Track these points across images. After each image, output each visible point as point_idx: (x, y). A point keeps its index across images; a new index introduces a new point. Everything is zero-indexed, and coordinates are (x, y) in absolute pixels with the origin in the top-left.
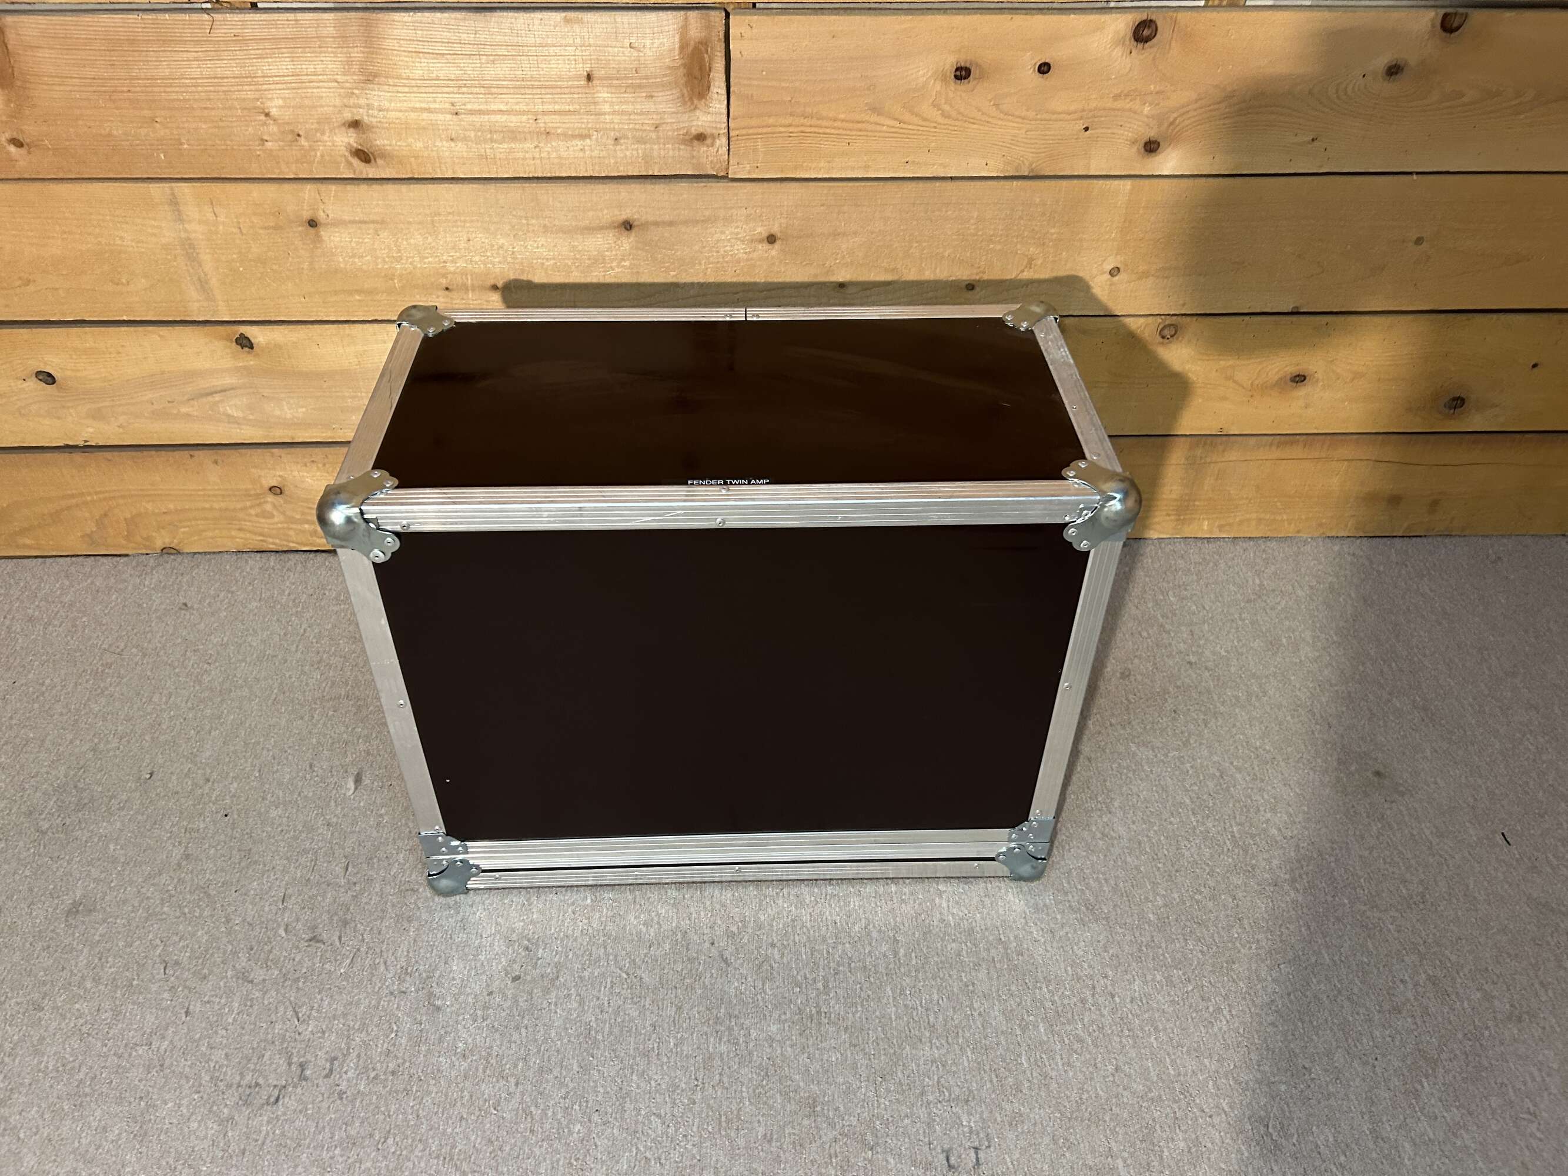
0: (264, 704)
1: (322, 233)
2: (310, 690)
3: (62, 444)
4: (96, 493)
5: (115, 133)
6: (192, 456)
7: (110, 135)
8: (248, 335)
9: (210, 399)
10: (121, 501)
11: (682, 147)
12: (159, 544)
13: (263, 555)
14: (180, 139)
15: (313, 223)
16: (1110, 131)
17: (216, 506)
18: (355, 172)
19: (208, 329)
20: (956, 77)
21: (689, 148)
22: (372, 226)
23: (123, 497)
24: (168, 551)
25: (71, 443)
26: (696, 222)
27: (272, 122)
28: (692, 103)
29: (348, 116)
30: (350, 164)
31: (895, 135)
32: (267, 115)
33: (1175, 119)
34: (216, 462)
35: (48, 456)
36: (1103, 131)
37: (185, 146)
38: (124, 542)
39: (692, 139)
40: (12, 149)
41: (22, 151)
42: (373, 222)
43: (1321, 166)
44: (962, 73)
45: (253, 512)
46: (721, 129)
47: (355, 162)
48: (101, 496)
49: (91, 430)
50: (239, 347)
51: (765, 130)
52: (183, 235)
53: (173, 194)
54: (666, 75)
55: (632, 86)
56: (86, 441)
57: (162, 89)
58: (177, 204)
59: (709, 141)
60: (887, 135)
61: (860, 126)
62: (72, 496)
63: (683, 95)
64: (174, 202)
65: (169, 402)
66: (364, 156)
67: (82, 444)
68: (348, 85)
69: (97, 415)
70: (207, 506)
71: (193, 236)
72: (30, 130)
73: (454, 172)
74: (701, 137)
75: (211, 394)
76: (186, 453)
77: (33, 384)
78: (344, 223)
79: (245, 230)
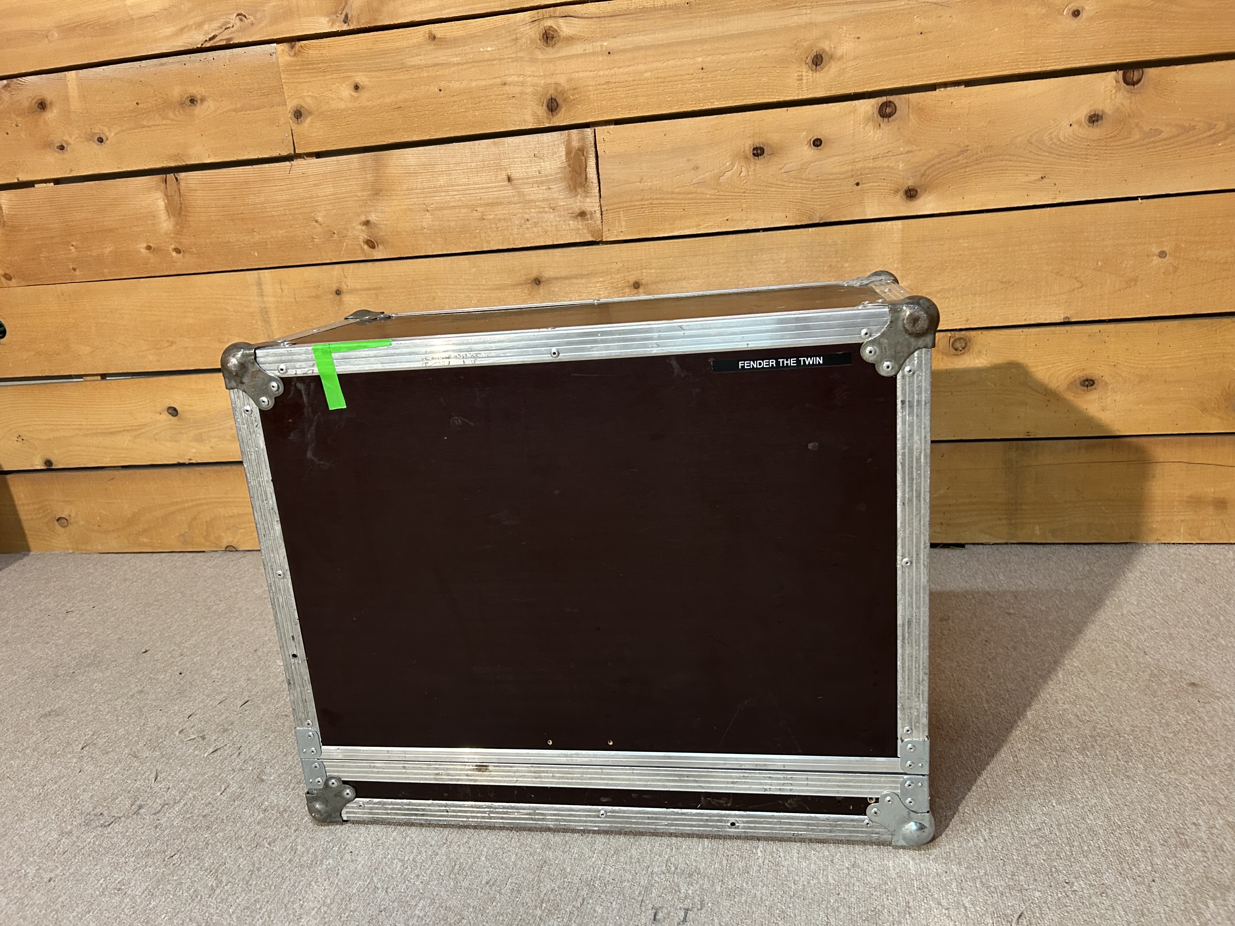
3: (175, 462)
4: (192, 500)
5: (231, 240)
7: (228, 242)
10: (205, 507)
11: (571, 222)
12: (225, 543)
14: (266, 242)
16: (875, 184)
18: (366, 256)
20: (754, 154)
21: (576, 223)
23: (207, 504)
24: (231, 549)
25: (181, 461)
26: (582, 276)
27: (319, 226)
28: (576, 191)
29: (363, 218)
30: (363, 249)
31: (716, 201)
32: (317, 221)
33: (925, 171)
35: (167, 471)
36: (871, 184)
37: (269, 246)
38: (203, 541)
39: (577, 216)
40: (174, 254)
41: (180, 256)
43: (1055, 198)
44: (758, 152)
46: (595, 207)
47: (366, 247)
48: (194, 503)
49: (194, 450)
51: (625, 205)
53: (259, 278)
54: (558, 173)
55: (537, 182)
56: (190, 460)
57: (260, 210)
58: (261, 284)
59: (588, 216)
60: (710, 201)
61: (690, 196)
62: (177, 503)
63: (570, 187)
64: (259, 284)
66: (371, 244)
67: (187, 462)
68: (364, 198)
69: (199, 439)
71: (267, 306)
72: (186, 241)
73: (426, 251)
74: (583, 214)
77: (166, 416)
78: (358, 290)
79: (298, 300)
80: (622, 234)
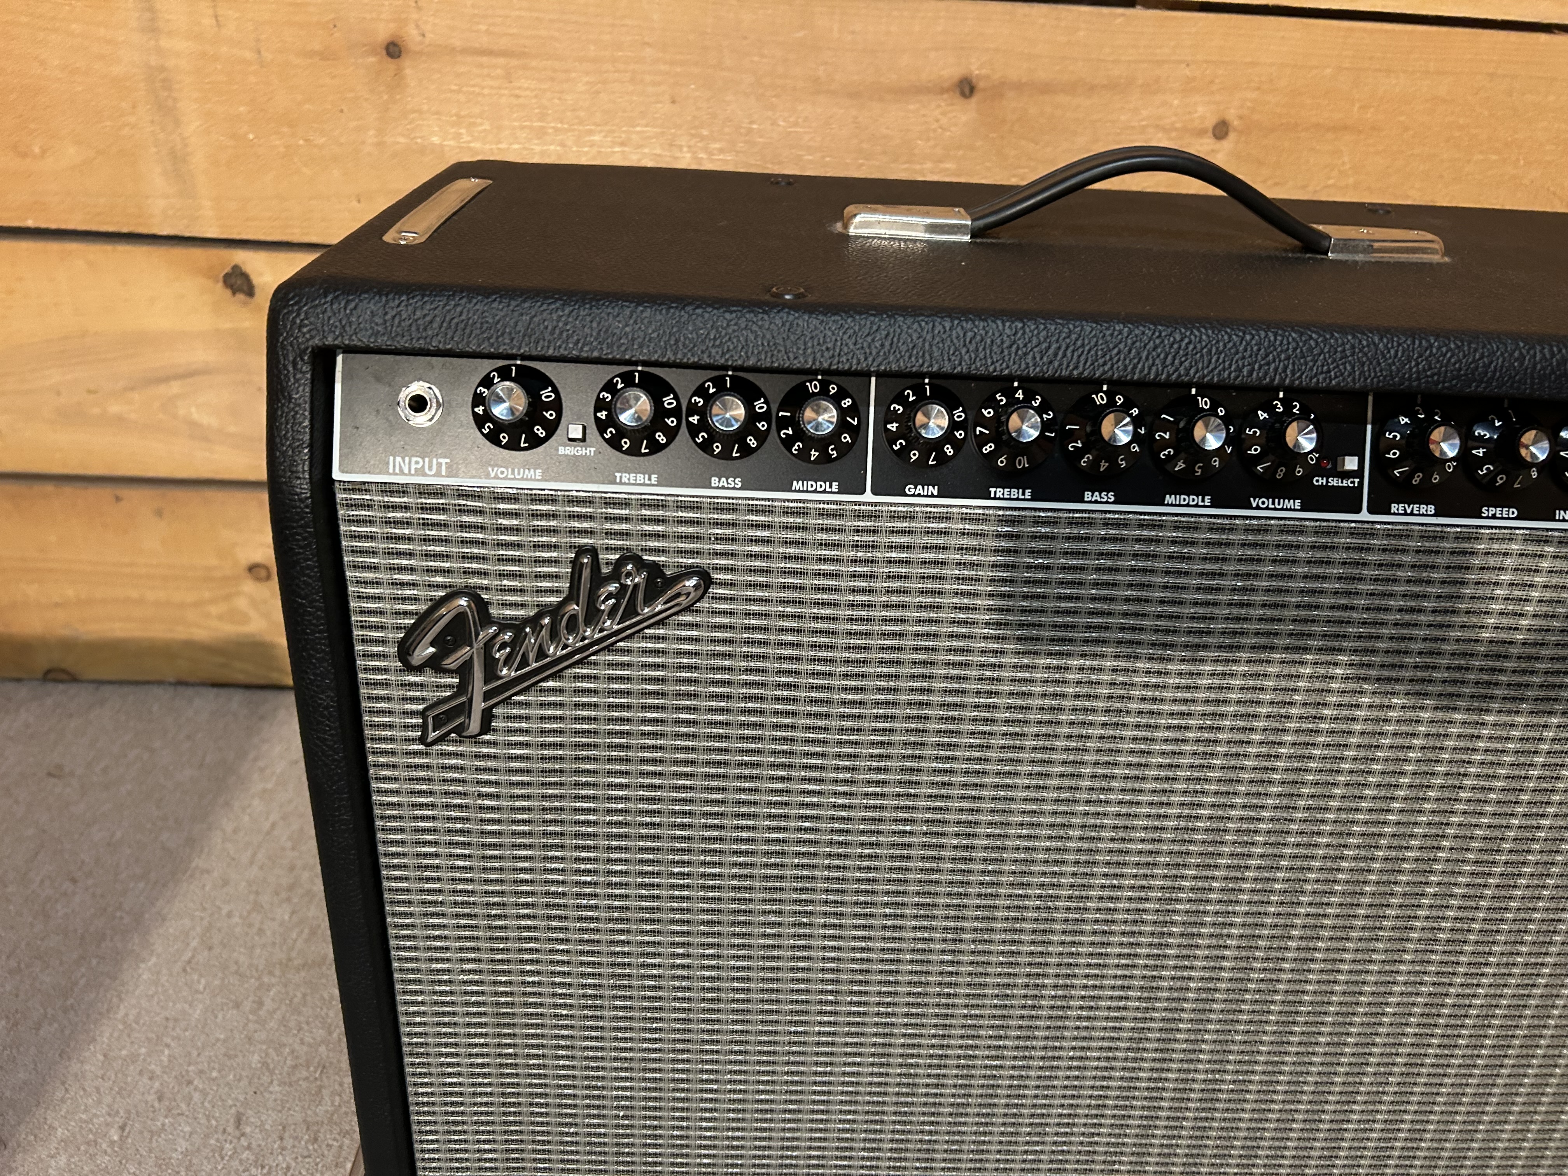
0: (164, 971)
1: (408, 71)
2: (264, 946)
6: (118, 499)
8: (248, 269)
9: (162, 389)
13: (223, 692)
15: (394, 49)
17: (151, 595)
19: (179, 252)
34: (159, 513)
42: (504, 53)
45: (213, 610)
50: (228, 292)
65: (89, 392)
70: (134, 594)
75: (166, 380)
76: (106, 492)
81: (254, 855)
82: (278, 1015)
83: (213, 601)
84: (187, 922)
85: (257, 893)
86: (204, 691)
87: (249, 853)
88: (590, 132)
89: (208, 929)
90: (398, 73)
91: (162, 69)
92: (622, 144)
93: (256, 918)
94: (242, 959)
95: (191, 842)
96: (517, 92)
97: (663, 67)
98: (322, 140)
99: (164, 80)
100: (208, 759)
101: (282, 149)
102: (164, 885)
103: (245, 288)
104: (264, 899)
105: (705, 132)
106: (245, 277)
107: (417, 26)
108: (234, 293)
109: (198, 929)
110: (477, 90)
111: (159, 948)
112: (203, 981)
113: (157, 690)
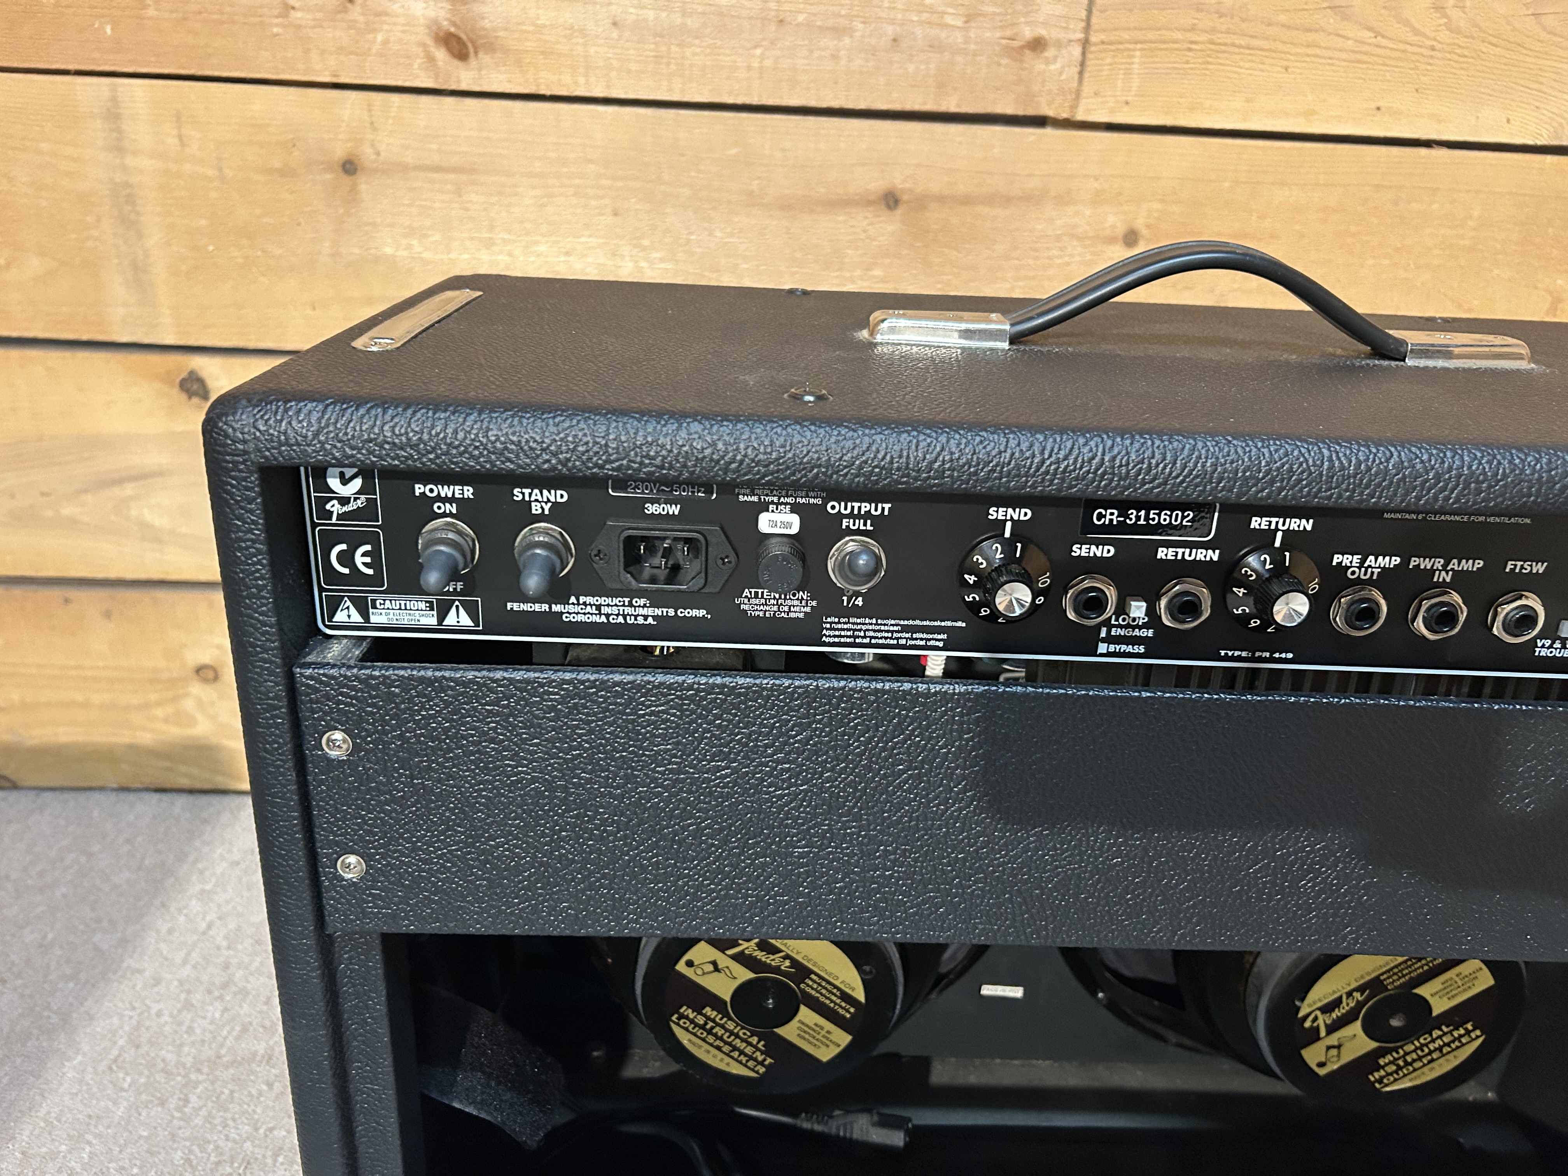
0: (90, 1069)
1: (363, 187)
2: (193, 1043)
6: (67, 601)
8: (204, 374)
9: (116, 491)
11: (1004, 61)
13: (166, 797)
15: (350, 167)
17: (96, 698)
18: (437, 77)
19: (136, 357)
21: (1014, 65)
22: (452, 176)
26: (1008, 200)
30: (431, 59)
31: (1366, 58)
34: (108, 615)
37: (151, 12)
39: (1022, 47)
42: (454, 170)
45: (159, 712)
46: (1075, 31)
47: (441, 55)
50: (184, 396)
51: (1150, 35)
52: (119, 178)
53: (114, 99)
58: (118, 117)
59: (1050, 53)
60: (1352, 56)
64: (113, 116)
65: (43, 494)
66: (458, 45)
70: (79, 697)
71: (135, 180)
73: (608, 87)
74: (1037, 45)
75: (121, 481)
76: (56, 594)
78: (404, 168)
79: (228, 173)
80: (1126, 109)
81: (188, 954)
82: (204, 1112)
83: (159, 703)
84: (115, 1020)
85: (189, 992)
86: (147, 796)
87: (182, 954)
88: (536, 243)
89: (137, 1027)
90: (353, 189)
91: (127, 185)
92: (568, 254)
93: (187, 1016)
94: (170, 1057)
95: (124, 942)
96: (468, 205)
97: (605, 182)
98: (278, 252)
99: (129, 195)
100: (147, 862)
101: (240, 260)
102: (94, 986)
103: (201, 392)
104: (196, 998)
105: (646, 243)
106: (201, 381)
107: (372, 145)
108: (190, 398)
109: (127, 1028)
110: (428, 204)
111: (85, 1047)
112: (129, 1079)
113: (97, 796)
